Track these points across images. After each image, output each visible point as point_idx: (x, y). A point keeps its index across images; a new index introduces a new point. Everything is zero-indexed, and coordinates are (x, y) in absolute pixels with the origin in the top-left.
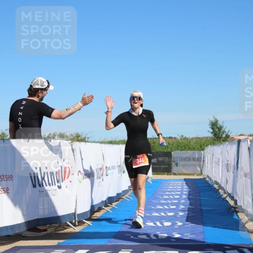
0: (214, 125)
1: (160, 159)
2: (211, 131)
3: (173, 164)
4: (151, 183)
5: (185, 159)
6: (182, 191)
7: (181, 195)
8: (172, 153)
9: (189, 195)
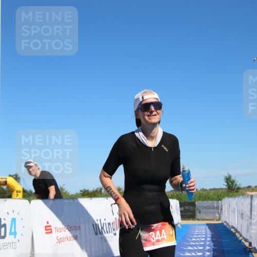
0: (228, 180)
1: (186, 208)
2: (226, 184)
3: (197, 212)
4: (181, 227)
5: (206, 208)
6: (206, 234)
7: (206, 238)
8: (196, 203)
9: (212, 237)
